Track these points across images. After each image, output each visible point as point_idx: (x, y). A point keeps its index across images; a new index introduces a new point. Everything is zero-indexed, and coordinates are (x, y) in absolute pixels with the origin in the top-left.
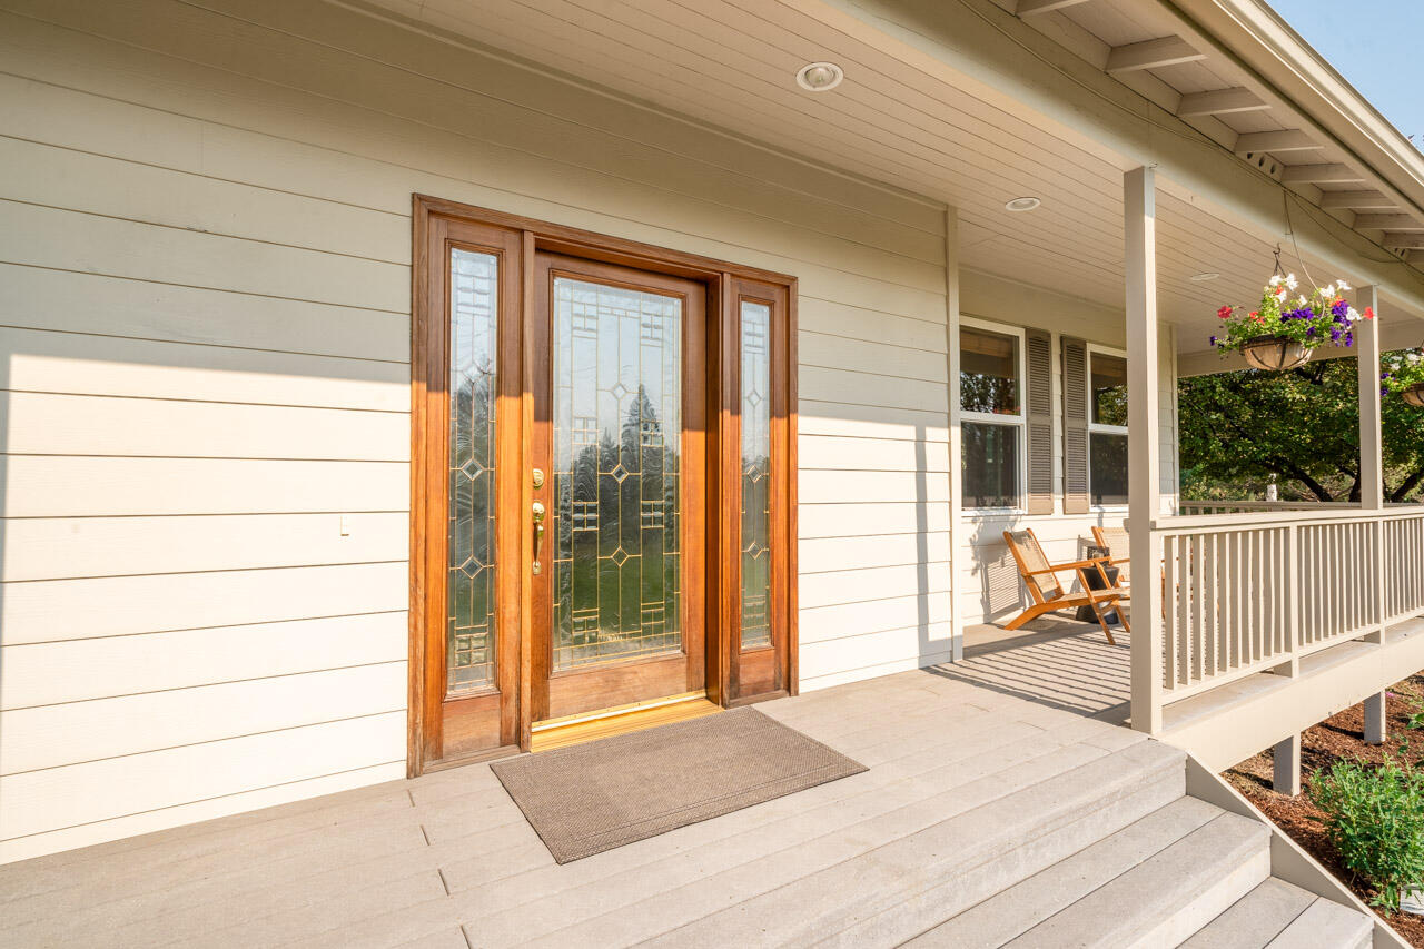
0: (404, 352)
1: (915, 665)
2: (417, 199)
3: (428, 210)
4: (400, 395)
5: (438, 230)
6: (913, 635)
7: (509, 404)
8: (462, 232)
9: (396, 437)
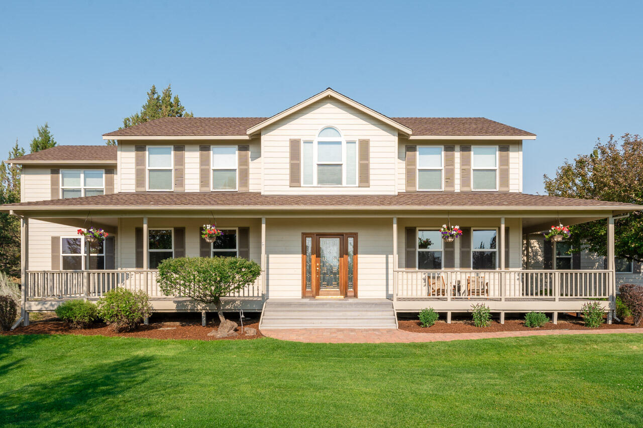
0: (301, 250)
1: (385, 297)
2: (302, 233)
3: (303, 234)
4: (301, 256)
5: (305, 236)
6: (385, 292)
7: (313, 256)
8: (307, 236)
9: (300, 261)
